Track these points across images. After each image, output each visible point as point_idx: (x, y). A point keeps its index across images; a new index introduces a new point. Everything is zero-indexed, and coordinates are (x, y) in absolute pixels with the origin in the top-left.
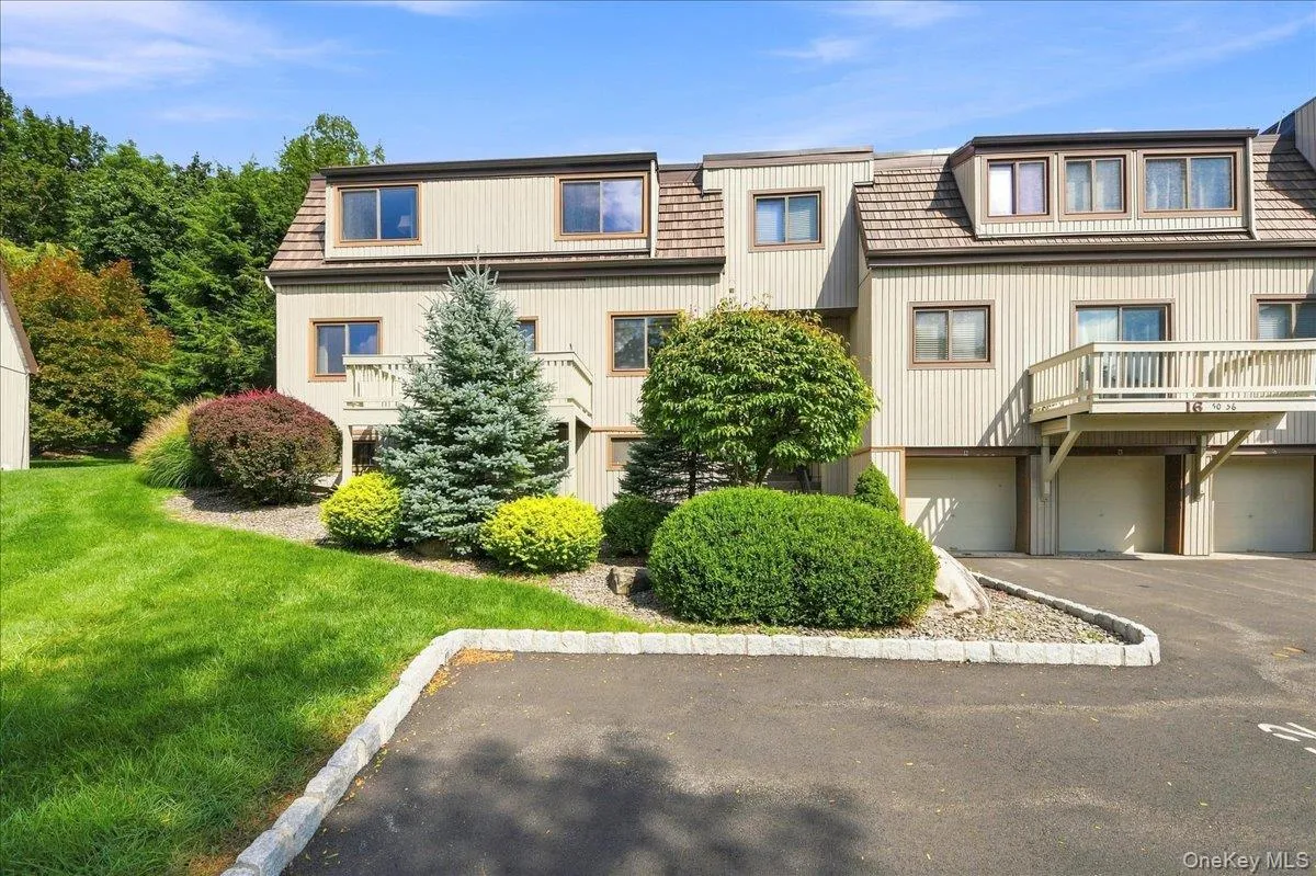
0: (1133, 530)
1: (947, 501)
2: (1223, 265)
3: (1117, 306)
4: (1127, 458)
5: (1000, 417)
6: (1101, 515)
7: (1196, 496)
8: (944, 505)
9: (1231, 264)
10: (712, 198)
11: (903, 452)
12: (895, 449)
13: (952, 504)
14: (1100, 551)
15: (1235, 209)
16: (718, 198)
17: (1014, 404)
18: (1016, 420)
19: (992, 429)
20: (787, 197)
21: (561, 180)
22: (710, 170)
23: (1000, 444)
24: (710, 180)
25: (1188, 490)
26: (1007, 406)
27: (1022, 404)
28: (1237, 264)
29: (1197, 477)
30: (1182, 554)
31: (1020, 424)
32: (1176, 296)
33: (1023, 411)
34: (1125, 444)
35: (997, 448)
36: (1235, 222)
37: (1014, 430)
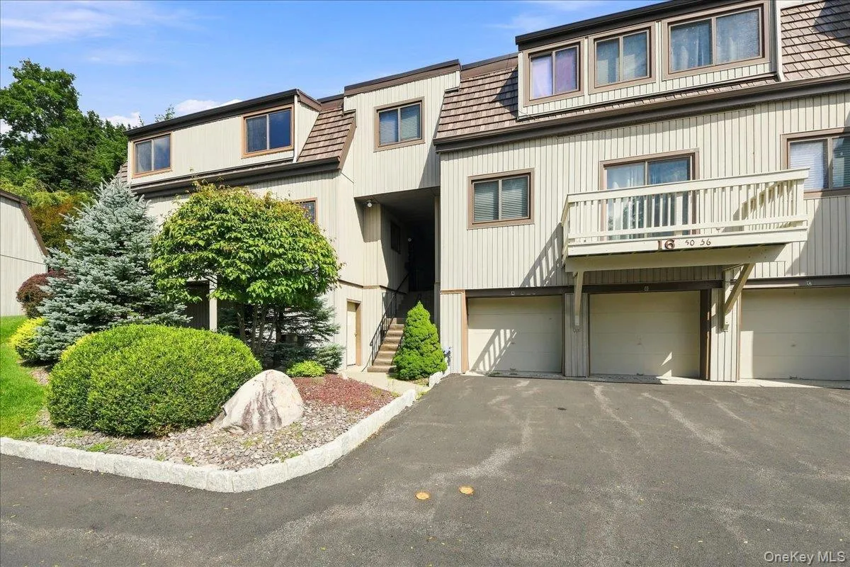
0: (670, 357)
1: (508, 331)
2: (749, 111)
3: (643, 161)
4: (654, 294)
5: (538, 262)
6: (639, 344)
7: (722, 327)
8: (505, 334)
9: (758, 108)
10: (348, 116)
11: (464, 295)
12: (458, 291)
13: (512, 334)
14: (638, 374)
15: (764, 56)
16: (353, 115)
17: (550, 252)
18: (551, 265)
19: (532, 272)
20: (399, 108)
21: (244, 118)
22: (348, 96)
23: (538, 285)
24: (349, 104)
25: (715, 321)
26: (544, 253)
27: (556, 251)
28: (764, 107)
29: (723, 309)
30: (709, 380)
31: (555, 268)
32: (700, 145)
33: (557, 257)
34: (650, 280)
35: (536, 288)
36: (762, 68)
37: (549, 273)
